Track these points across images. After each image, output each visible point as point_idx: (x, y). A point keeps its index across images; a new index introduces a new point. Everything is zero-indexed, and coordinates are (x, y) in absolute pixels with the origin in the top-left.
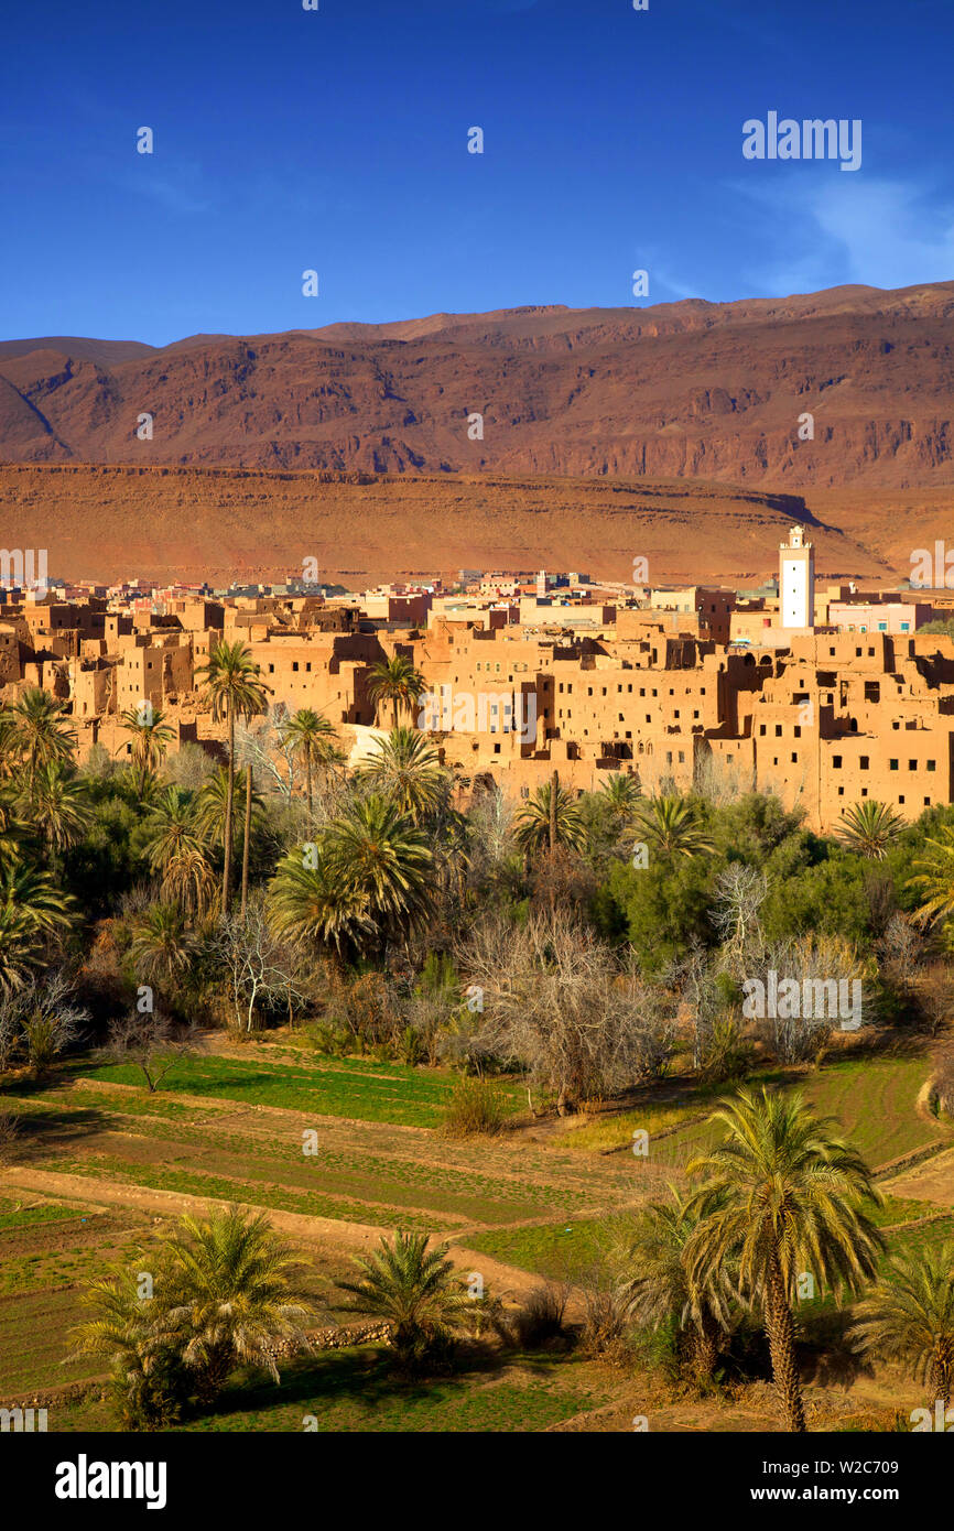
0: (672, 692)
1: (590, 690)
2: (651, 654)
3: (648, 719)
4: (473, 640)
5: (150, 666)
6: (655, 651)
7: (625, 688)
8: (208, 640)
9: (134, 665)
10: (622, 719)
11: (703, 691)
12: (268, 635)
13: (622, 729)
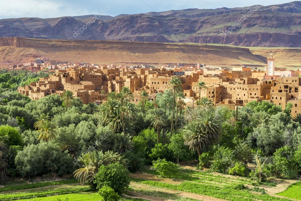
0: (250, 89)
1: (231, 88)
2: (244, 81)
3: (244, 95)
4: (203, 78)
5: (131, 82)
6: (245, 80)
7: (239, 88)
8: (144, 77)
9: (128, 82)
10: (238, 95)
11: (257, 89)
12: (157, 76)
13: (238, 97)
